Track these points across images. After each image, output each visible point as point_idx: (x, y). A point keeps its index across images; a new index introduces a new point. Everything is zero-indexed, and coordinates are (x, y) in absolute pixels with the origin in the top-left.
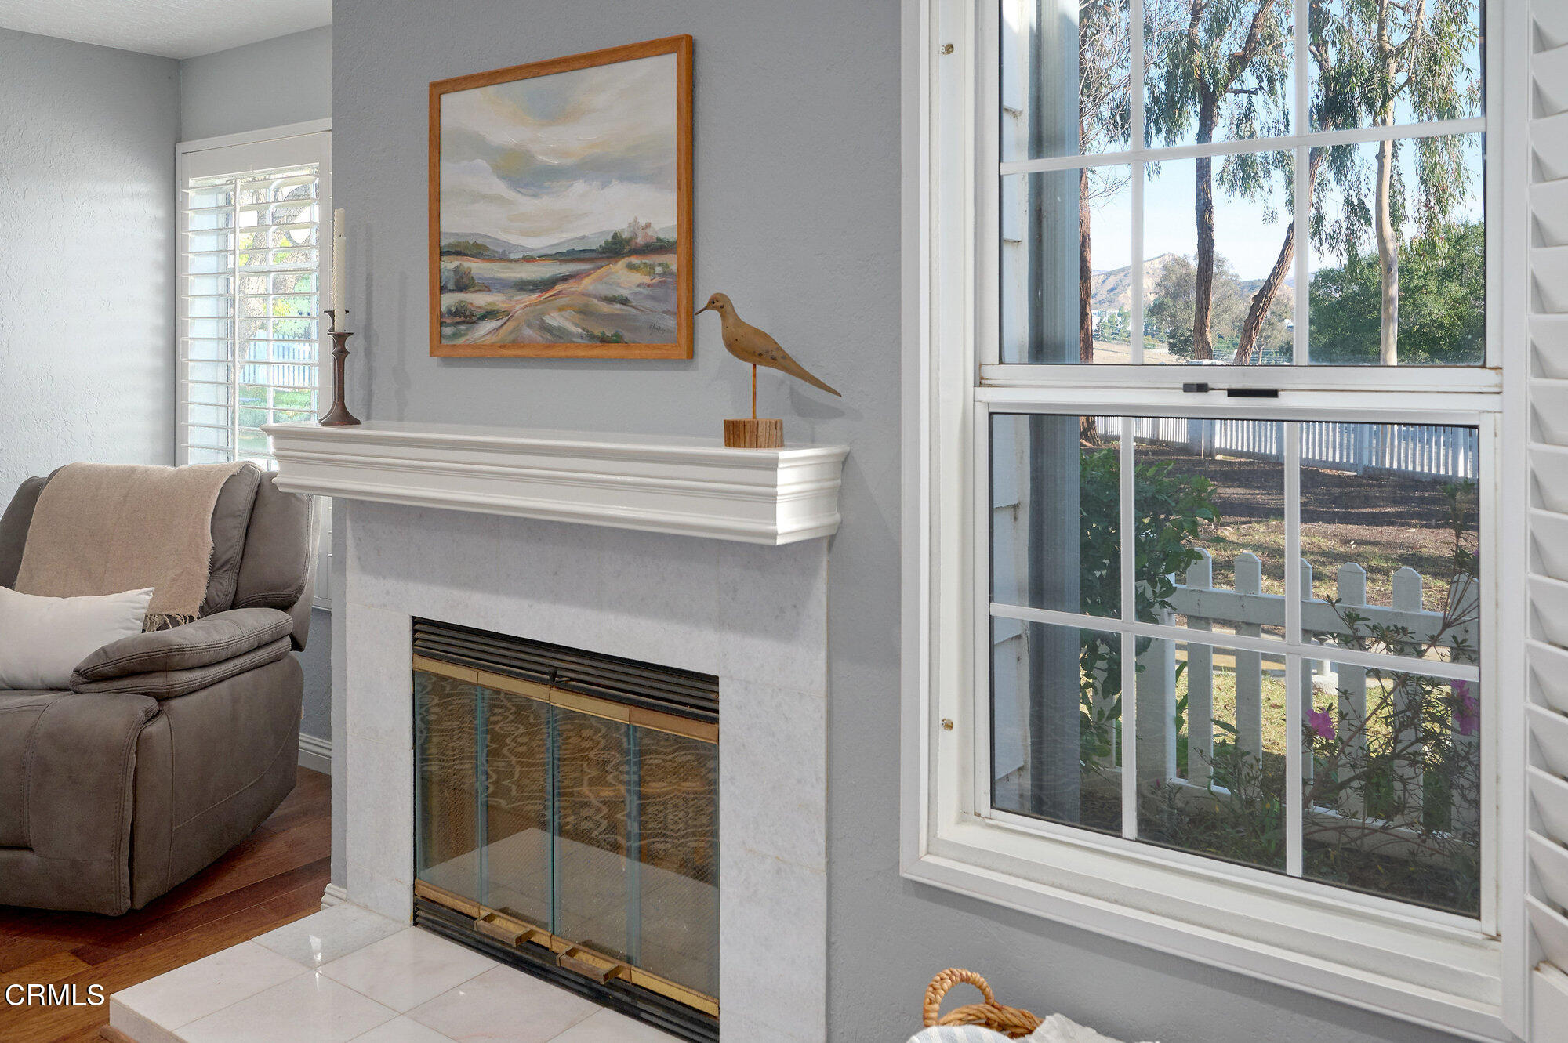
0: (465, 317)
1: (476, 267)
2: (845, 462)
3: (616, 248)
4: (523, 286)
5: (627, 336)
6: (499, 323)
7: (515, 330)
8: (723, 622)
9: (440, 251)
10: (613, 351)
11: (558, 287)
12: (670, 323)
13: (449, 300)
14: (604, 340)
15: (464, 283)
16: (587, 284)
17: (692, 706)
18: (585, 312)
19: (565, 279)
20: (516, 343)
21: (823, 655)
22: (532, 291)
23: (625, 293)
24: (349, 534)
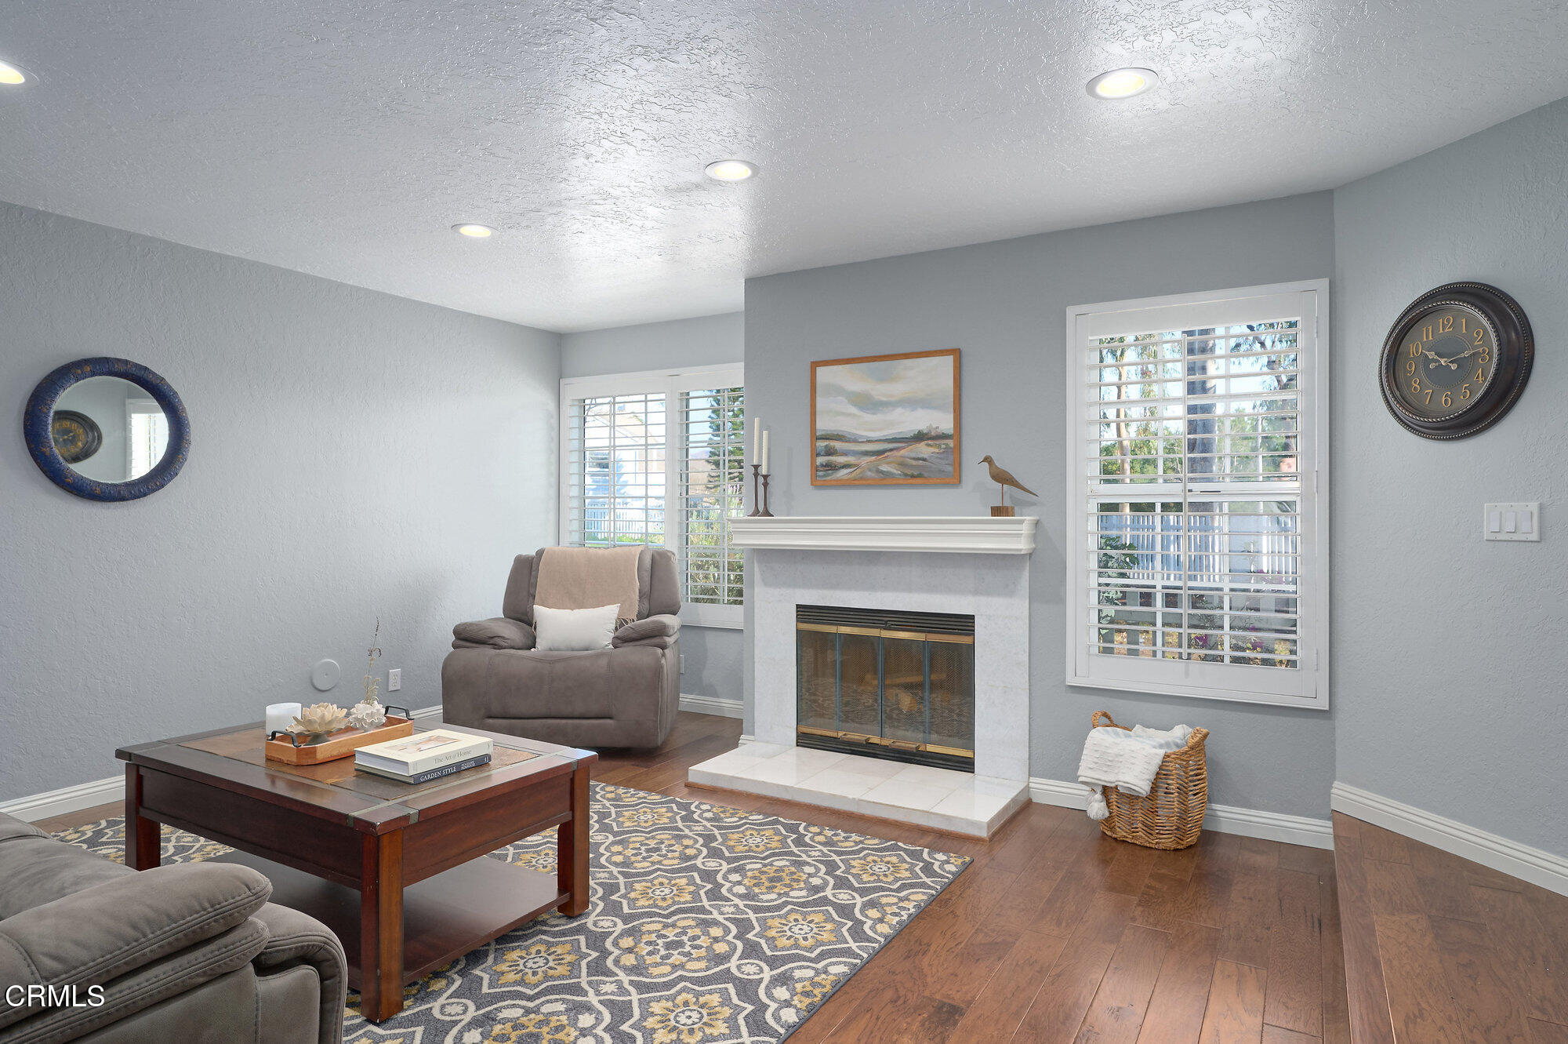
0: (831, 467)
1: (837, 445)
2: (1037, 523)
3: (920, 437)
4: (866, 453)
5: (926, 475)
6: (852, 470)
7: (861, 473)
8: (976, 592)
9: (815, 437)
10: (919, 481)
11: (886, 454)
12: (949, 468)
13: (820, 460)
14: (913, 476)
15: (830, 452)
16: (902, 452)
17: (959, 630)
18: (902, 464)
19: (891, 450)
20: (861, 479)
21: (1028, 600)
22: (872, 456)
23: (925, 456)
24: (756, 569)
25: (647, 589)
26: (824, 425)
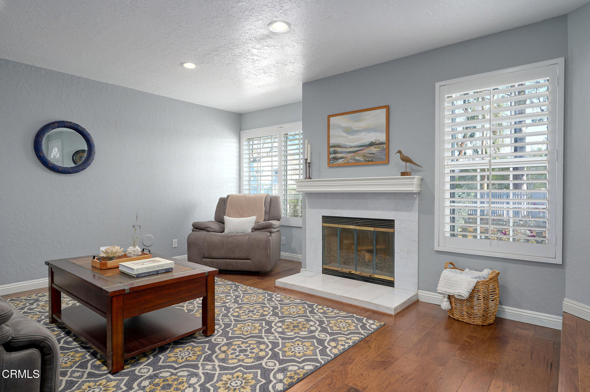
0: (336, 159)
1: (338, 149)
2: (422, 179)
3: (372, 144)
4: (350, 152)
5: (374, 160)
6: (344, 159)
7: (348, 160)
8: (396, 210)
9: (329, 147)
10: (371, 163)
11: (358, 152)
12: (384, 157)
13: (331, 156)
14: (369, 161)
15: (335, 152)
16: (365, 151)
17: (388, 226)
18: (364, 156)
19: (360, 150)
20: (348, 163)
21: (418, 213)
22: (352, 153)
23: (374, 152)
24: (307, 201)
25: (268, 210)
26: (333, 141)
